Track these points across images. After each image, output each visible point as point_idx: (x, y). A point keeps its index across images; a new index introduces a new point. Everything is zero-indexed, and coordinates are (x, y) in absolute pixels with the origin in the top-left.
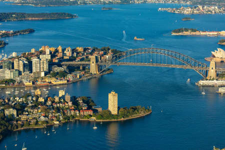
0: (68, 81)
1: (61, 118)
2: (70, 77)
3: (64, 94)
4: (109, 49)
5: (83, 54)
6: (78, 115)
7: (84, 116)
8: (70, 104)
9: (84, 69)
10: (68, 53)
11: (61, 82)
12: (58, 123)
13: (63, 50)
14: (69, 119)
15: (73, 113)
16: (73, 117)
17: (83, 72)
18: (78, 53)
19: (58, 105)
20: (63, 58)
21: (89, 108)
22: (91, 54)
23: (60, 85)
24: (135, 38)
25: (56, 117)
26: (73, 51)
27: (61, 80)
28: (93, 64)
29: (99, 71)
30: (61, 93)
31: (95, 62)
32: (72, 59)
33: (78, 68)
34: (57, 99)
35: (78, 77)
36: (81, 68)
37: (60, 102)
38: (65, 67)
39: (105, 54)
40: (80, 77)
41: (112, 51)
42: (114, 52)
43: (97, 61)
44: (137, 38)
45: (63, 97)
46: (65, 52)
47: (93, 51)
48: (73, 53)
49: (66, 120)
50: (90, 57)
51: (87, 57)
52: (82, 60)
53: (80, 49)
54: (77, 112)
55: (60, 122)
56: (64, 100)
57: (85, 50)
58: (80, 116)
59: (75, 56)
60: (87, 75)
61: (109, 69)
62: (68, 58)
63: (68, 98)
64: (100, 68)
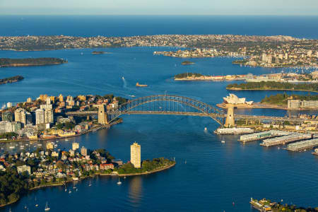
0: (76, 133)
1: (80, 174)
2: (78, 128)
3: (78, 147)
4: (113, 97)
5: (86, 103)
6: (98, 169)
7: (105, 170)
8: (88, 158)
9: (91, 119)
10: (71, 102)
11: (69, 134)
12: (77, 179)
13: (65, 99)
14: (88, 175)
15: (92, 167)
16: (93, 172)
17: (91, 123)
18: (81, 102)
19: (75, 160)
20: (65, 107)
21: (109, 162)
22: (95, 102)
23: (68, 137)
24: (137, 84)
25: (74, 172)
26: (76, 99)
27: (68, 132)
28: (102, 114)
29: (108, 121)
30: (75, 146)
31: (103, 112)
32: (75, 109)
33: (84, 118)
34: (72, 153)
35: (87, 128)
36: (88, 119)
37: (76, 157)
38: (72, 118)
39: (110, 102)
40: (89, 128)
41: (117, 99)
42: (120, 101)
43: (106, 110)
44: (140, 84)
45: (77, 151)
46: (67, 101)
47: (96, 99)
48: (76, 102)
49: (86, 176)
50: (94, 106)
51: (91, 106)
52: (86, 109)
53: (82, 98)
54: (97, 167)
55: (79, 177)
56: (80, 154)
57: (88, 98)
58: (100, 170)
59: (78, 105)
60: (95, 126)
61: (118, 119)
62: (71, 107)
63: (84, 151)
64: (109, 118)
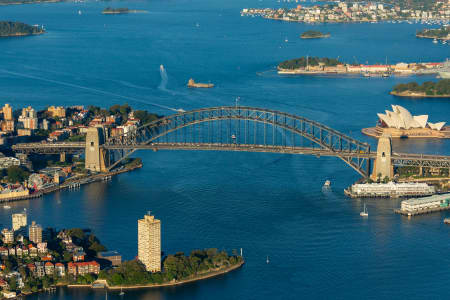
0: (32, 191)
1: (21, 284)
2: (36, 180)
3: (25, 224)
4: (128, 110)
5: (66, 124)
6: (62, 274)
7: (78, 276)
8: (42, 247)
9: (69, 160)
10: (29, 122)
11: (14, 194)
12: (13, 295)
13: (16, 115)
14: (40, 287)
15: (49, 269)
16: (51, 280)
17: (69, 169)
18: (52, 121)
19: (12, 251)
20: (15, 133)
21: (90, 257)
22: (85, 122)
23: (11, 201)
24: (191, 82)
25: (8, 281)
26: (41, 116)
27: (13, 188)
28: (92, 149)
29: (107, 166)
30: (19, 221)
31: (96, 144)
32: (38, 136)
33: (55, 158)
34: (8, 237)
35: (57, 180)
36: (63, 158)
37: (16, 244)
38: (24, 157)
39: (120, 122)
40: (62, 180)
41: (137, 116)
42: (143, 117)
43: (102, 141)
44: (196, 82)
45: (24, 231)
46: (21, 119)
47: (90, 115)
48: (40, 121)
49: (35, 289)
50: (83, 130)
51: (75, 131)
52: (63, 137)
53: (57, 112)
54: (61, 268)
55: (18, 292)
56: (27, 238)
57: (69, 113)
58: (69, 277)
59: (46, 127)
60: (78, 175)
61: (131, 160)
62: (29, 133)
63: (35, 232)
64: (109, 157)
